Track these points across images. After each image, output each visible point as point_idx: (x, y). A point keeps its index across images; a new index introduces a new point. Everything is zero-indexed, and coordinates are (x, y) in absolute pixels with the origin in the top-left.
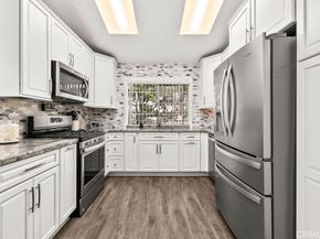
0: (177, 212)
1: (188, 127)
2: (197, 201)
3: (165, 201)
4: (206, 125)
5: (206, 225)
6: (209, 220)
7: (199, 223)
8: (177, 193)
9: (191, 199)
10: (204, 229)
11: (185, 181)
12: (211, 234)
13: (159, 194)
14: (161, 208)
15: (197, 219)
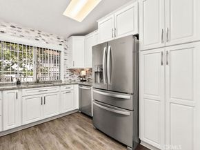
0: (74, 142)
1: (61, 81)
2: (81, 129)
3: (61, 139)
4: (73, 79)
5: (95, 140)
6: (94, 136)
7: (91, 141)
8: (65, 129)
9: (77, 130)
10: (96, 143)
11: (66, 120)
12: (100, 144)
13: (53, 137)
14: (61, 146)
15: (88, 140)
